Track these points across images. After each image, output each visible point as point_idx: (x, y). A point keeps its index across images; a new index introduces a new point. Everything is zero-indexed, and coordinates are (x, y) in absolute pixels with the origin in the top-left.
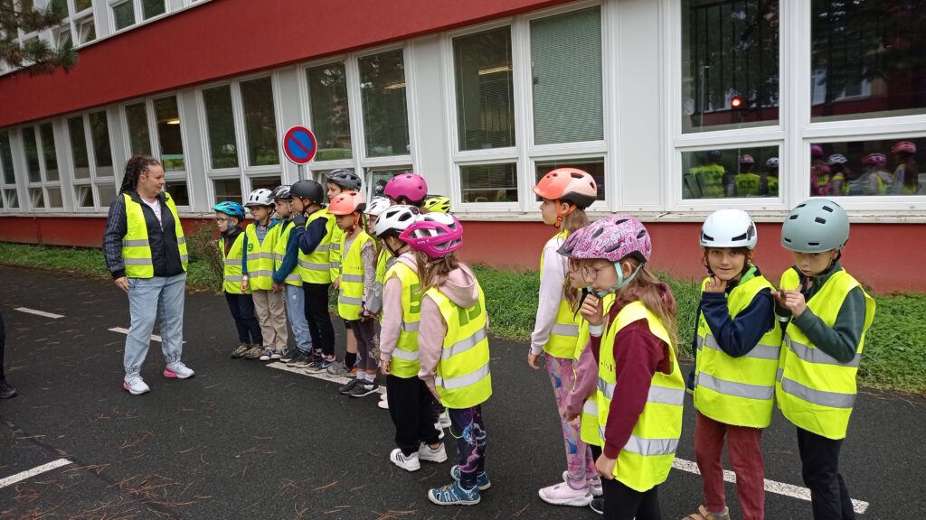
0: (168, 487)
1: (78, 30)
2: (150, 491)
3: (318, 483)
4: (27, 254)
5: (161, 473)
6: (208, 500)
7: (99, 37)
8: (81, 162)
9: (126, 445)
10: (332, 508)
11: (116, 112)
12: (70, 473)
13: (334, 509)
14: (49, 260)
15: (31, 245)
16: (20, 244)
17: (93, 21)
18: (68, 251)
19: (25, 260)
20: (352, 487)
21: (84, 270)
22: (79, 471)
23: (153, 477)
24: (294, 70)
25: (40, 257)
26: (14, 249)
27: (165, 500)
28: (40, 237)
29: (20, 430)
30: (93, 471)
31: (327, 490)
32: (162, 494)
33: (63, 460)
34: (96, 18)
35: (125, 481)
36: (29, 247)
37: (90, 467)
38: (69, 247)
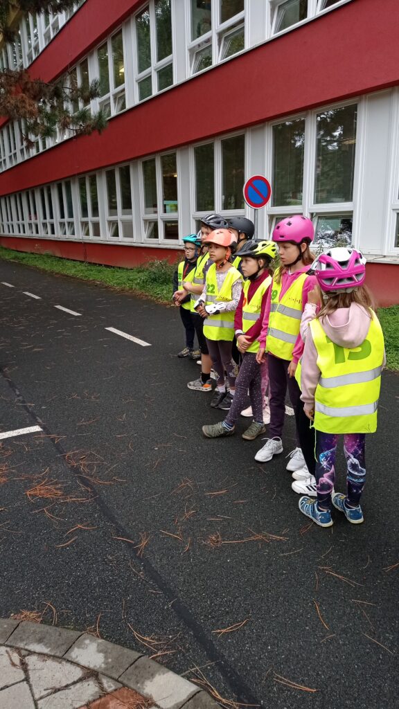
0: (98, 466)
1: (115, 102)
2: (84, 465)
3: (211, 488)
4: (76, 268)
5: (98, 452)
6: (121, 484)
7: (128, 106)
8: (113, 206)
9: (83, 422)
10: (214, 515)
11: (136, 167)
12: (37, 439)
13: (217, 517)
14: (86, 274)
15: (80, 261)
16: (74, 260)
17: (124, 95)
18: (99, 268)
19: (72, 272)
20: (237, 499)
21: (106, 282)
22: (44, 439)
23: (91, 454)
24: (263, 128)
25: (82, 271)
26: (69, 264)
27: (92, 476)
28: (85, 257)
29: (20, 398)
30: (53, 440)
31: (216, 497)
32: (92, 470)
33: (38, 427)
34: (127, 92)
35: (71, 453)
36: (79, 263)
37: (52, 436)
38: (100, 265)
